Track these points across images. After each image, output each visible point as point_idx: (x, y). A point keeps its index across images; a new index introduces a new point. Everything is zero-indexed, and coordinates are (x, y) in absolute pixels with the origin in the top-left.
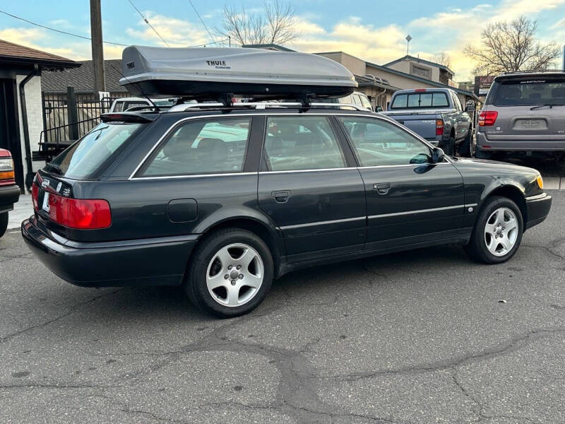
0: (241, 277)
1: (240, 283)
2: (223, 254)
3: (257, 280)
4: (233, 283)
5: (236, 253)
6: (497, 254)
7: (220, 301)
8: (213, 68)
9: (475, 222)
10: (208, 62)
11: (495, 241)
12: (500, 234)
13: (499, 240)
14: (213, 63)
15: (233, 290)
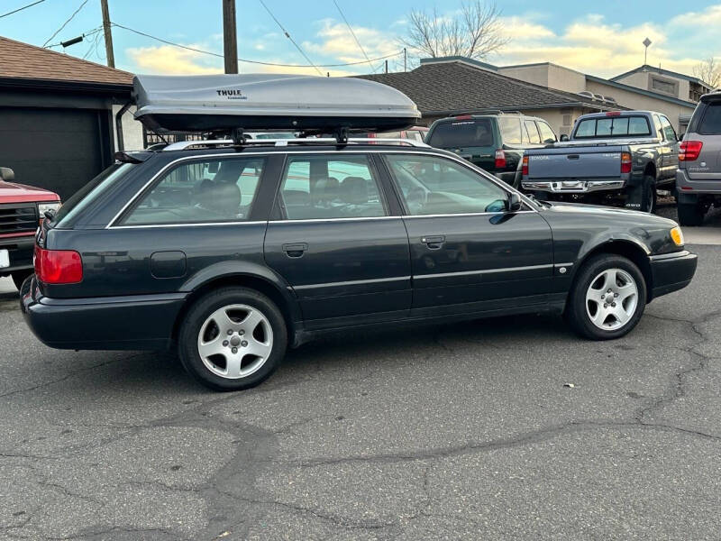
0: (245, 344)
1: (243, 351)
2: (220, 316)
3: (264, 350)
4: (234, 351)
5: (238, 315)
6: (606, 328)
7: (217, 371)
8: (224, 99)
9: (573, 285)
10: (219, 92)
11: (603, 312)
12: (610, 303)
13: (610, 310)
14: (224, 93)
15: (234, 359)
